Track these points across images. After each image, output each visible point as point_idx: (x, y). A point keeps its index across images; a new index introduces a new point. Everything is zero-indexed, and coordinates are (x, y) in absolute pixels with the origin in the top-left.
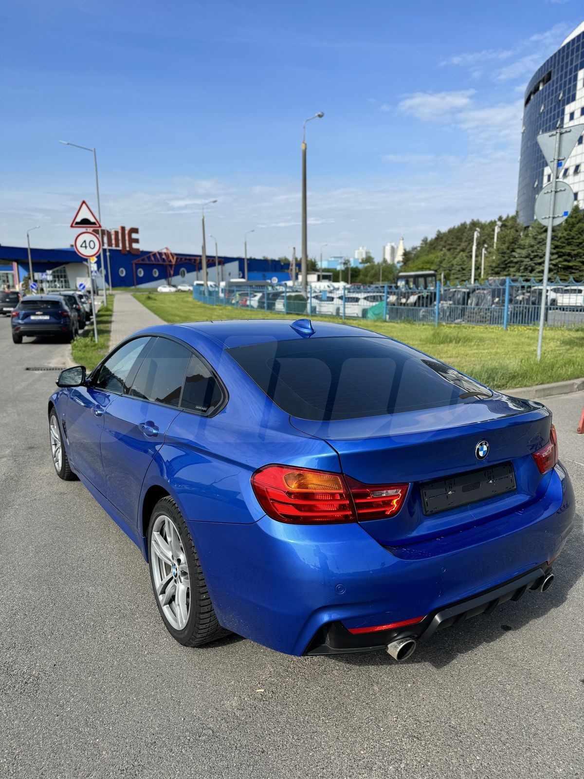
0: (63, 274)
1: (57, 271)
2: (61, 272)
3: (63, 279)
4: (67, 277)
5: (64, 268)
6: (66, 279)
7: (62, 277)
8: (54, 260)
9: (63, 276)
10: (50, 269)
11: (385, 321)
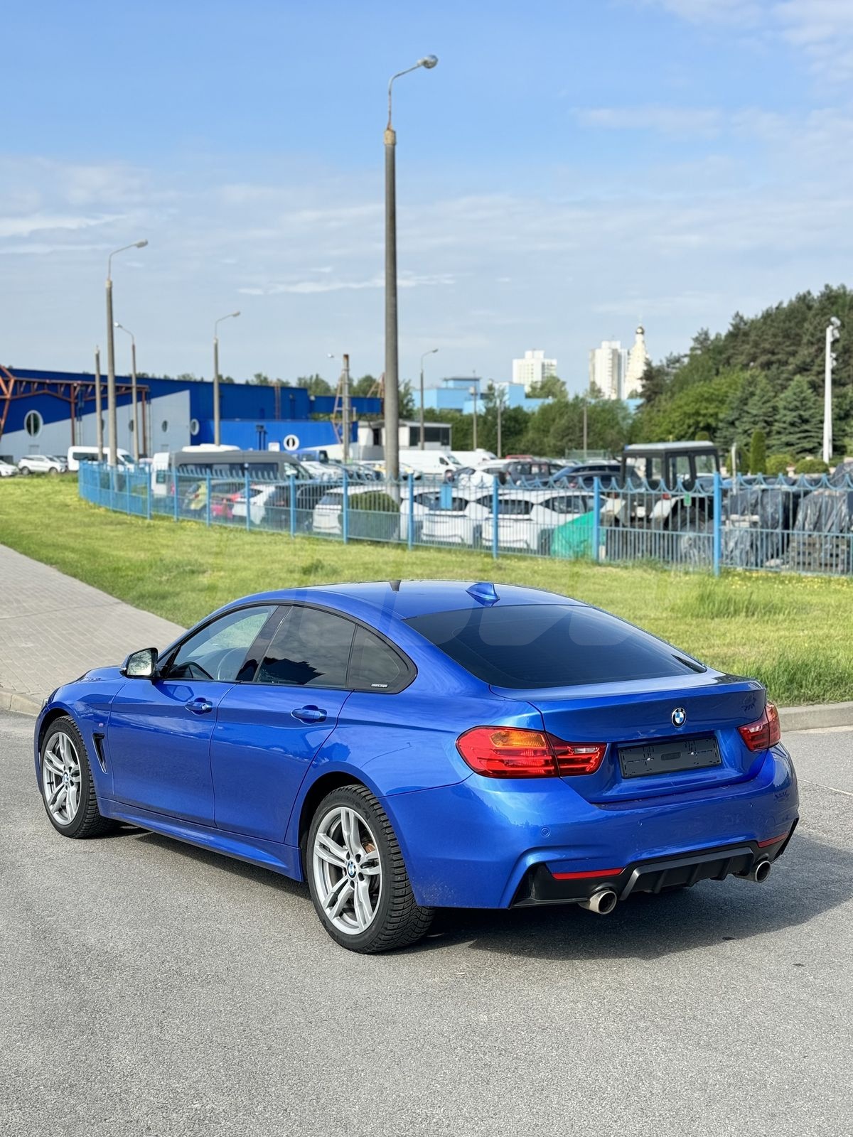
11: (597, 563)
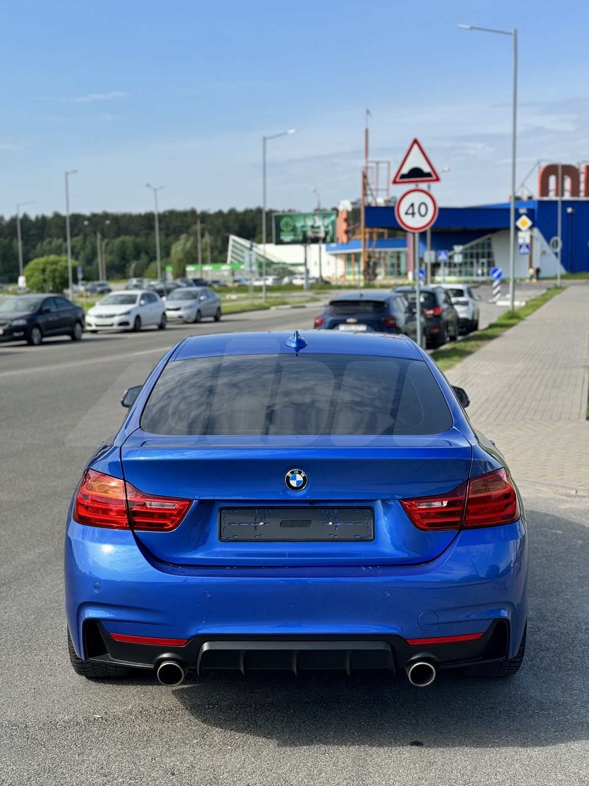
0: (486, 251)
1: (477, 245)
2: (483, 248)
3: (485, 260)
4: (492, 257)
5: (489, 239)
6: (491, 260)
7: (483, 257)
8: (472, 226)
9: (486, 255)
10: (459, 243)
